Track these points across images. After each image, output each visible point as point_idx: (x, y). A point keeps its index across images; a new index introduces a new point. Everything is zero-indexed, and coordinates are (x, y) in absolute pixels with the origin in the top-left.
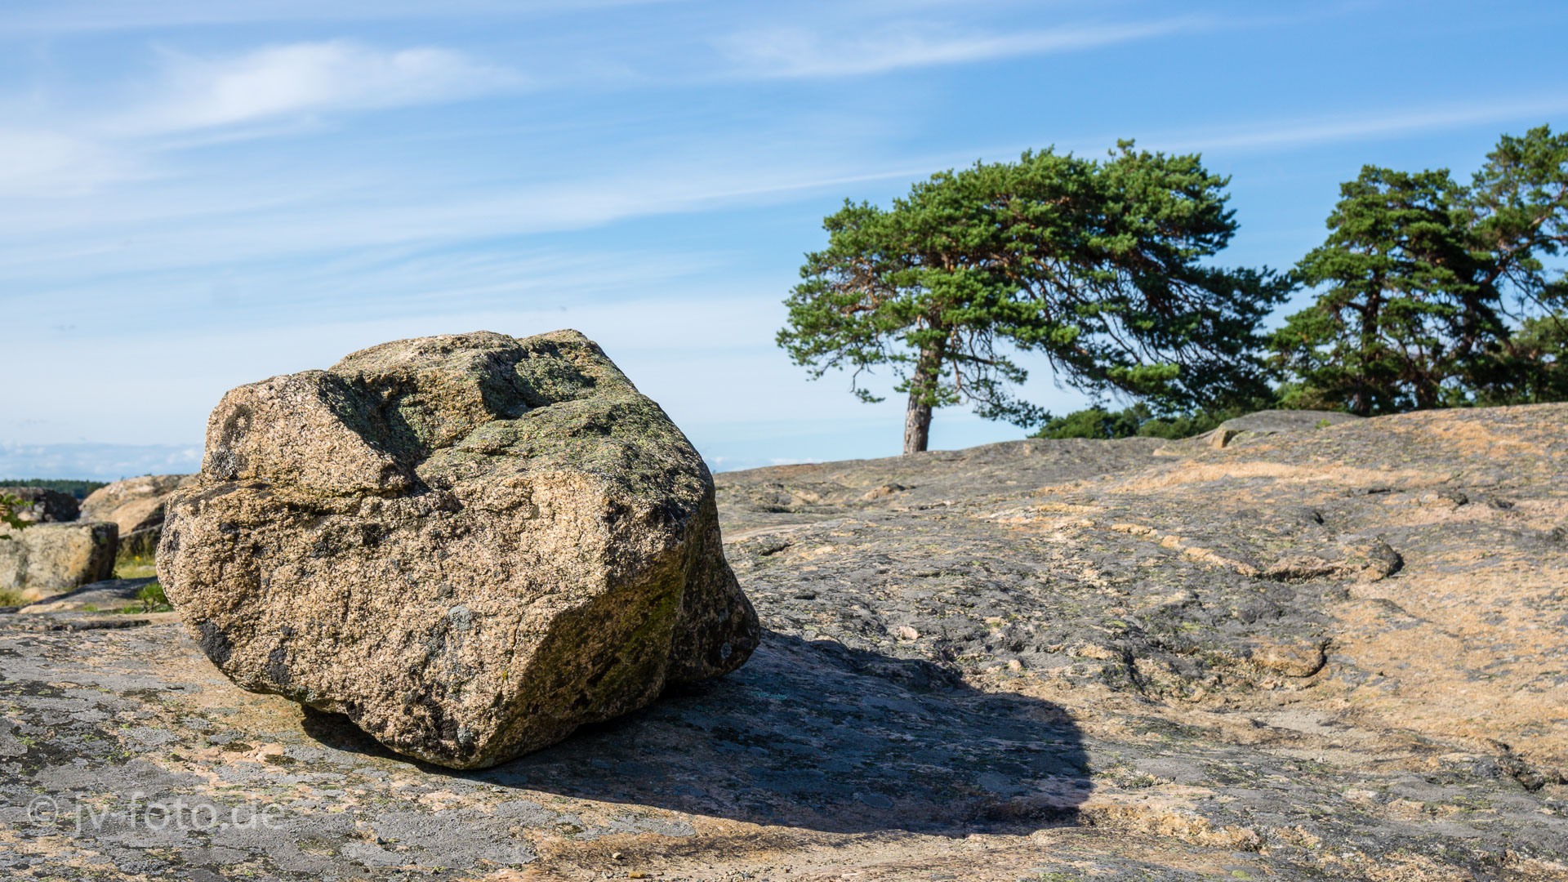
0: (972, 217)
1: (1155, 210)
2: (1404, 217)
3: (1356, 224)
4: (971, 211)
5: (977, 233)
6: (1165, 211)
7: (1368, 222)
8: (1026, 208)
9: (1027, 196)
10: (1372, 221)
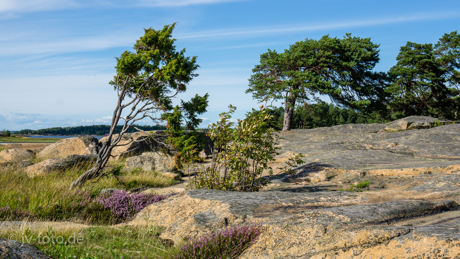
0: (309, 56)
1: (360, 55)
2: (421, 57)
3: (407, 59)
4: (309, 54)
5: (311, 60)
6: (363, 55)
7: (411, 59)
8: (324, 54)
9: (325, 50)
10: (412, 58)
